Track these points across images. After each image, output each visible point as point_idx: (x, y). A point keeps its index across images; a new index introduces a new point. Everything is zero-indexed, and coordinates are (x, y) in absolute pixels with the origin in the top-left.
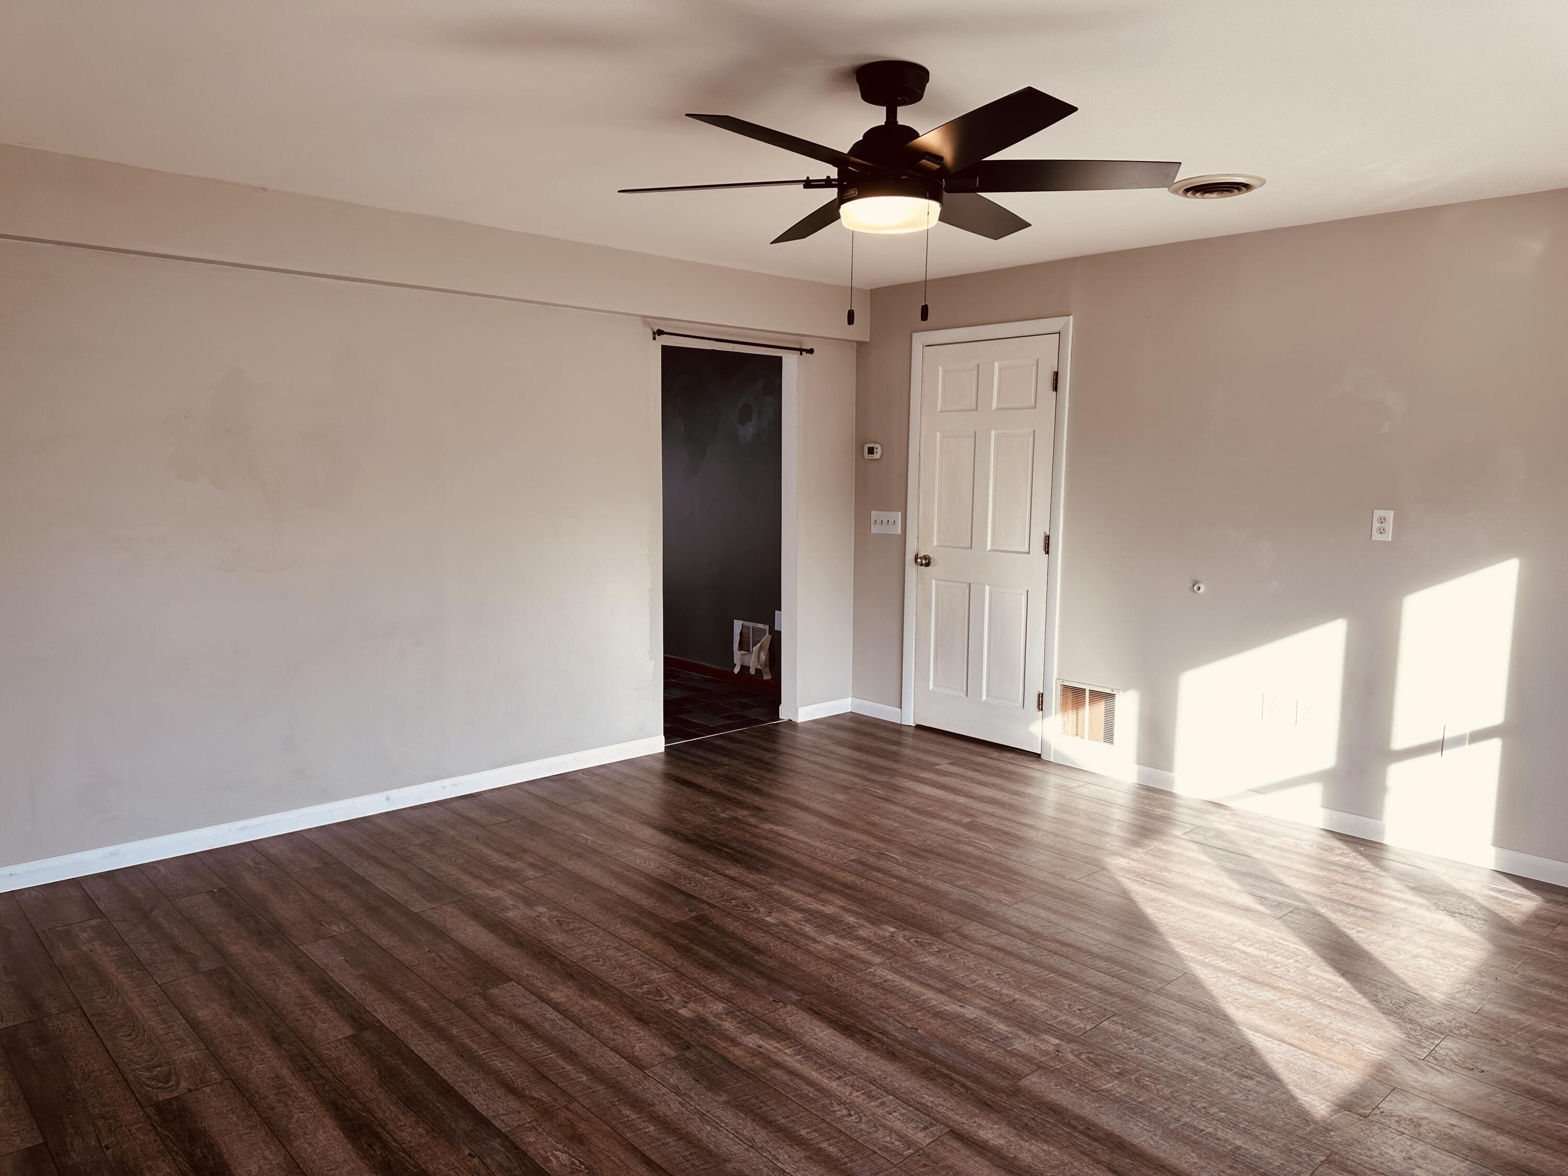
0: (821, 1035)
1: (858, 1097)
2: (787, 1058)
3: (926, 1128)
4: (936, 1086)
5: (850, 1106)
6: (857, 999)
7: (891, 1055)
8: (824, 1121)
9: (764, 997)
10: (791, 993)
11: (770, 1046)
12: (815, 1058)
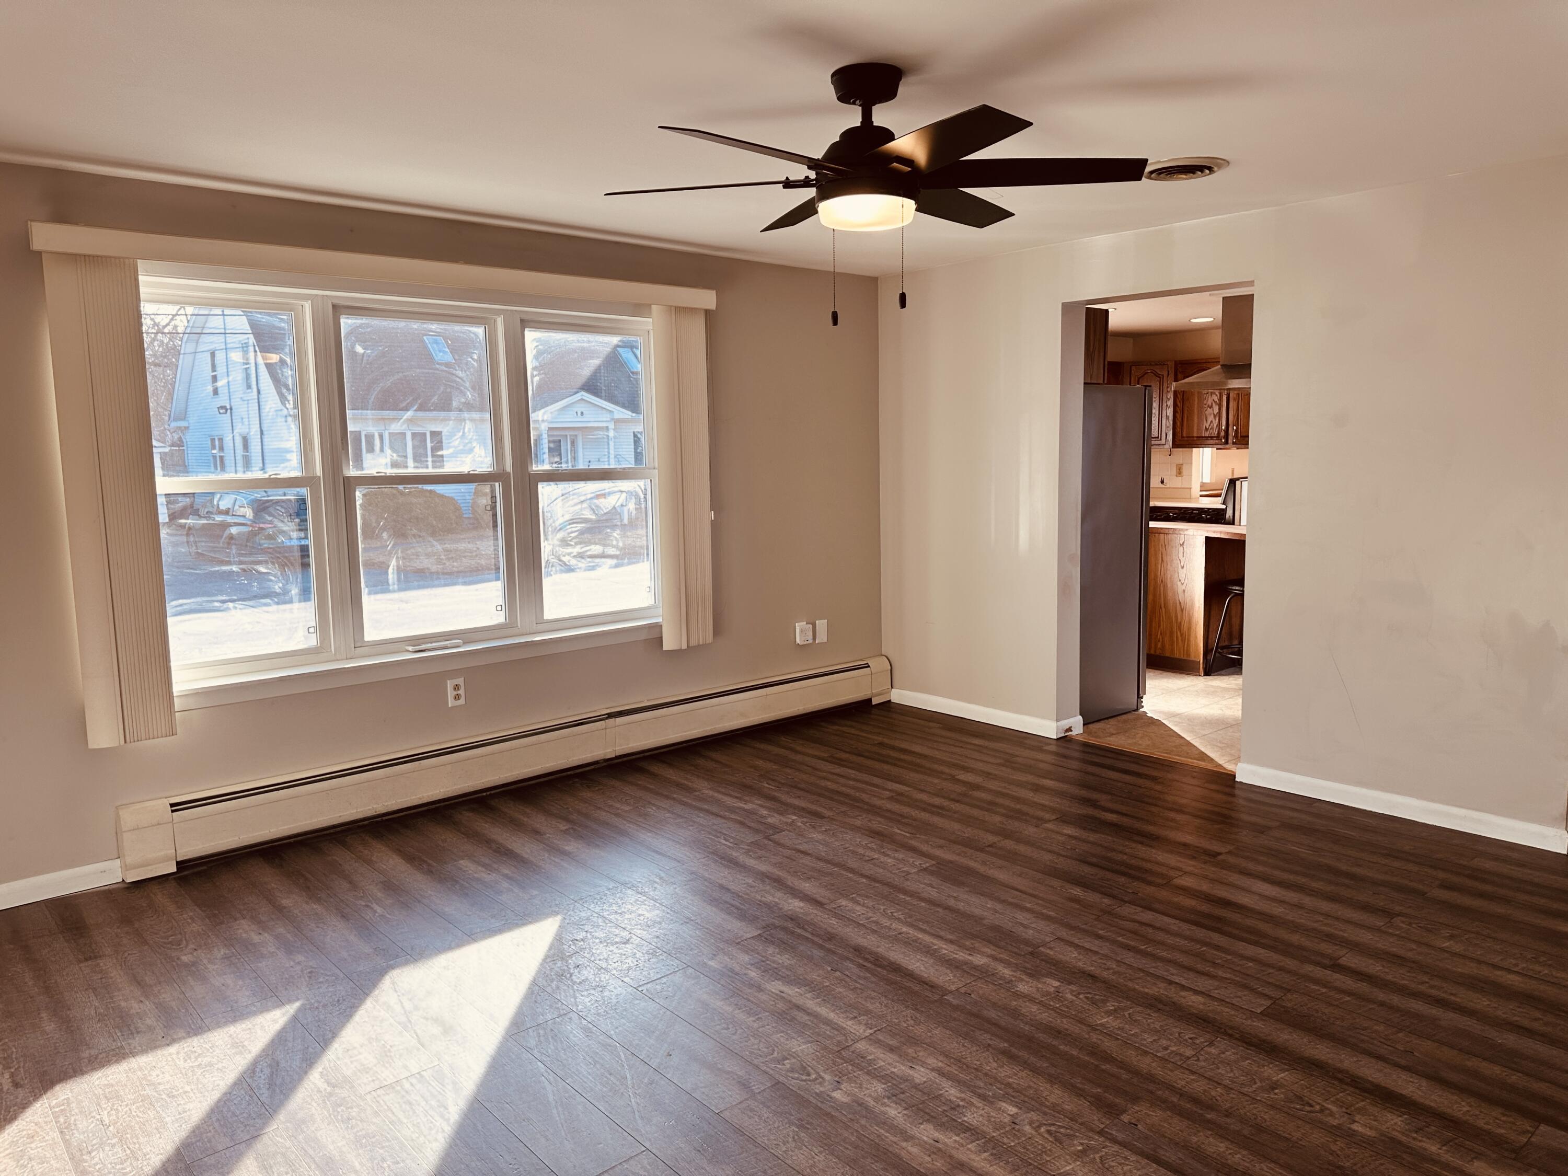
0: (918, 964)
1: (886, 922)
2: (944, 946)
3: (839, 907)
4: (826, 929)
5: (892, 917)
6: (886, 997)
7: (858, 950)
8: (909, 910)
9: (981, 997)
10: (955, 1002)
11: (961, 955)
12: (921, 947)
